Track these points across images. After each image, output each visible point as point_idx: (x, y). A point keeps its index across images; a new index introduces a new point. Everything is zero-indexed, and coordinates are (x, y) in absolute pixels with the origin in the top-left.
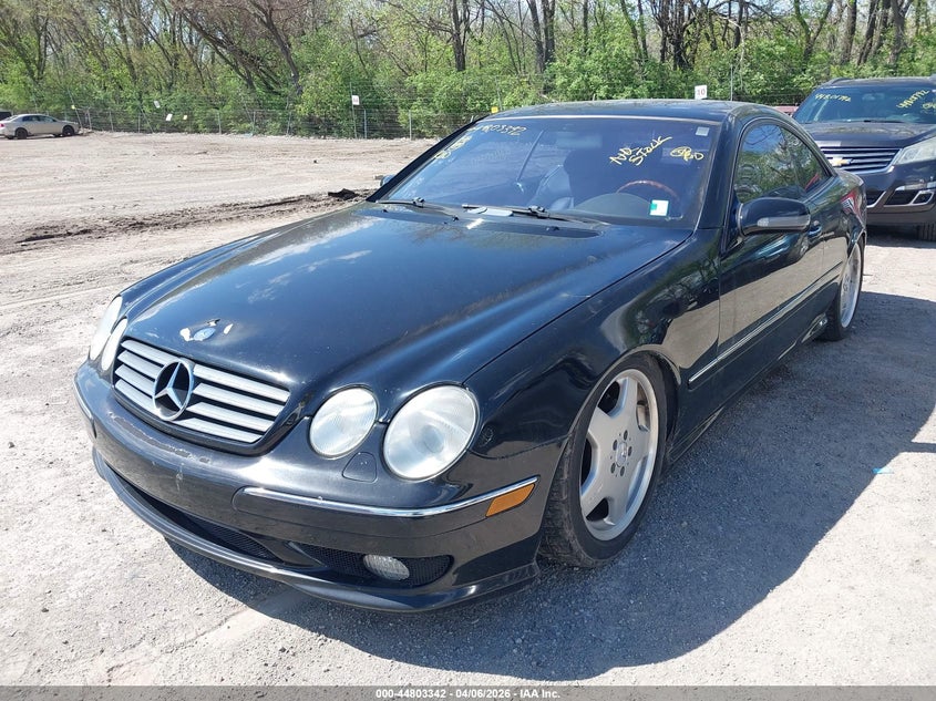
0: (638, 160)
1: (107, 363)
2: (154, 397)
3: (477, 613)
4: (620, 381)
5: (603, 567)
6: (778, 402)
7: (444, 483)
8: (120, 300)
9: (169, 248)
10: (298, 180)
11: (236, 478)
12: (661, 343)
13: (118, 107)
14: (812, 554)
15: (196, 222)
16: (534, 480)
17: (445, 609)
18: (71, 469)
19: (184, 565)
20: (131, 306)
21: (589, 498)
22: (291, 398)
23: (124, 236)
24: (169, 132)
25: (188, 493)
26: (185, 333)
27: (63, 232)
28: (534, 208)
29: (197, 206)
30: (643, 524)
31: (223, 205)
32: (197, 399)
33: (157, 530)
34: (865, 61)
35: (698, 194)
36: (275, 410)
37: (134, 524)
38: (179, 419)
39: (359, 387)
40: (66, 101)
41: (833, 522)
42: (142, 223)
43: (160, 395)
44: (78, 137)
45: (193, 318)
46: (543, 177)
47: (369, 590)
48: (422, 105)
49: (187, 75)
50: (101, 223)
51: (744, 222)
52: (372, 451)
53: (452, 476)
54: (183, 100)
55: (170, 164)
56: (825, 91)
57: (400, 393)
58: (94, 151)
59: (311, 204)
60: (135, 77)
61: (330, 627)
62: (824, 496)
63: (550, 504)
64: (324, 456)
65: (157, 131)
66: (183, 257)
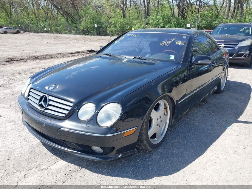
0: (167, 44)
1: (26, 95)
2: (38, 104)
3: (121, 162)
4: (160, 103)
5: (154, 151)
6: (203, 109)
7: (112, 128)
8: (30, 78)
9: (44, 65)
10: (79, 47)
11: (59, 126)
12: (171, 93)
13: (32, 26)
14: (209, 149)
15: (52, 58)
16: (136, 128)
17: (112, 161)
18: (16, 123)
19: (45, 148)
20: (33, 80)
21: (151, 133)
22: (73, 105)
23: (32, 61)
24: (45, 33)
25: (47, 130)
26: (47, 88)
27: (16, 59)
28: (140, 56)
29: (52, 53)
30: (165, 140)
31: (59, 53)
32: (49, 105)
33: (39, 139)
34: (233, 18)
35: (182, 54)
36: (69, 108)
37: (32, 137)
38: (45, 110)
39: (91, 103)
40: (18, 24)
41: (215, 141)
42: (37, 58)
43: (40, 103)
44: (21, 34)
45: (49, 84)
46: (143, 48)
47: (92, 155)
48: (114, 27)
49: (50, 17)
50: (26, 57)
51: (194, 61)
52: (94, 119)
53: (114, 126)
54: (49, 24)
55: (45, 42)
56: (220, 26)
57: (102, 104)
58: (25, 38)
59: (83, 54)
60: (36, 18)
61: (83, 165)
62: (213, 134)
63: (140, 134)
64: (81, 120)
65: (42, 33)
66: (48, 67)
